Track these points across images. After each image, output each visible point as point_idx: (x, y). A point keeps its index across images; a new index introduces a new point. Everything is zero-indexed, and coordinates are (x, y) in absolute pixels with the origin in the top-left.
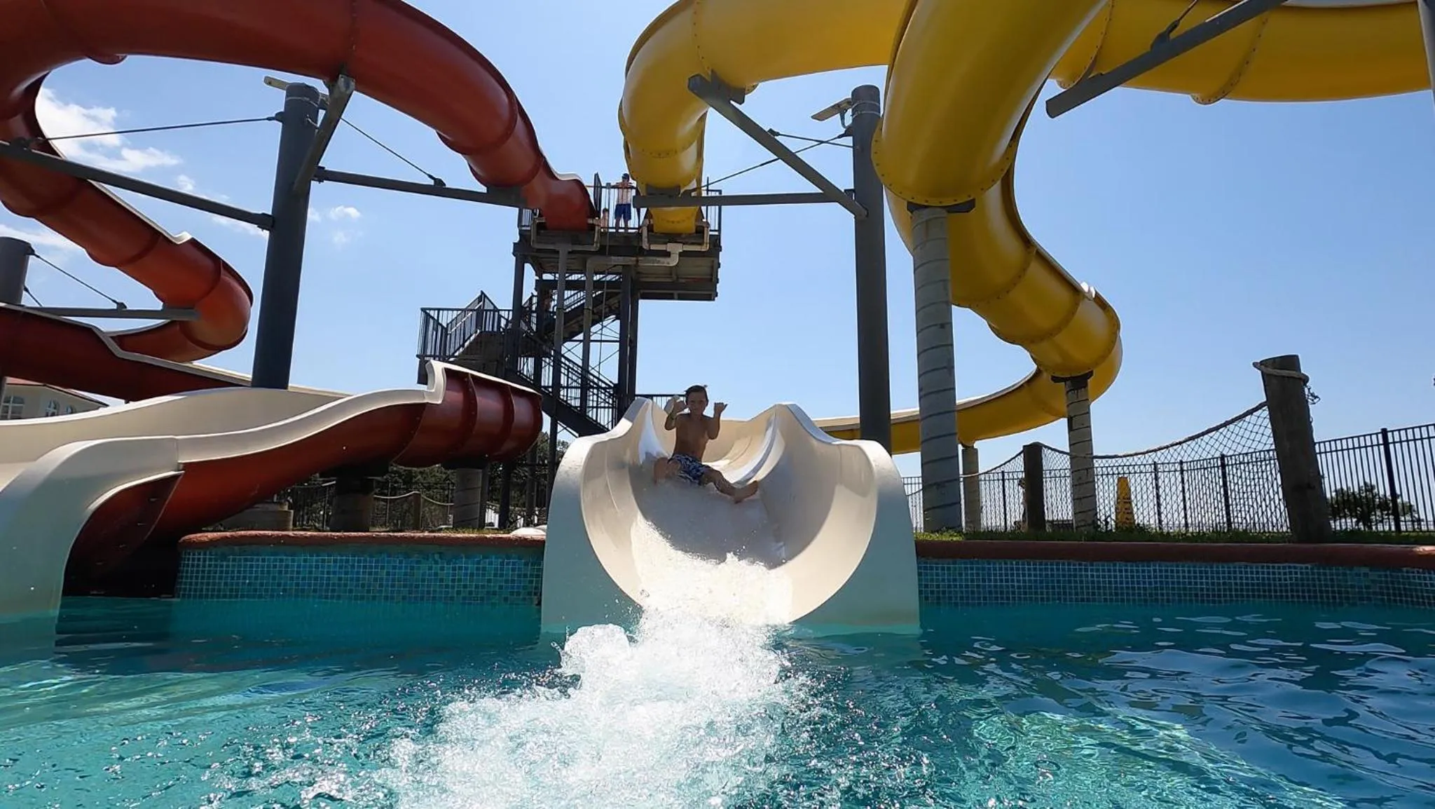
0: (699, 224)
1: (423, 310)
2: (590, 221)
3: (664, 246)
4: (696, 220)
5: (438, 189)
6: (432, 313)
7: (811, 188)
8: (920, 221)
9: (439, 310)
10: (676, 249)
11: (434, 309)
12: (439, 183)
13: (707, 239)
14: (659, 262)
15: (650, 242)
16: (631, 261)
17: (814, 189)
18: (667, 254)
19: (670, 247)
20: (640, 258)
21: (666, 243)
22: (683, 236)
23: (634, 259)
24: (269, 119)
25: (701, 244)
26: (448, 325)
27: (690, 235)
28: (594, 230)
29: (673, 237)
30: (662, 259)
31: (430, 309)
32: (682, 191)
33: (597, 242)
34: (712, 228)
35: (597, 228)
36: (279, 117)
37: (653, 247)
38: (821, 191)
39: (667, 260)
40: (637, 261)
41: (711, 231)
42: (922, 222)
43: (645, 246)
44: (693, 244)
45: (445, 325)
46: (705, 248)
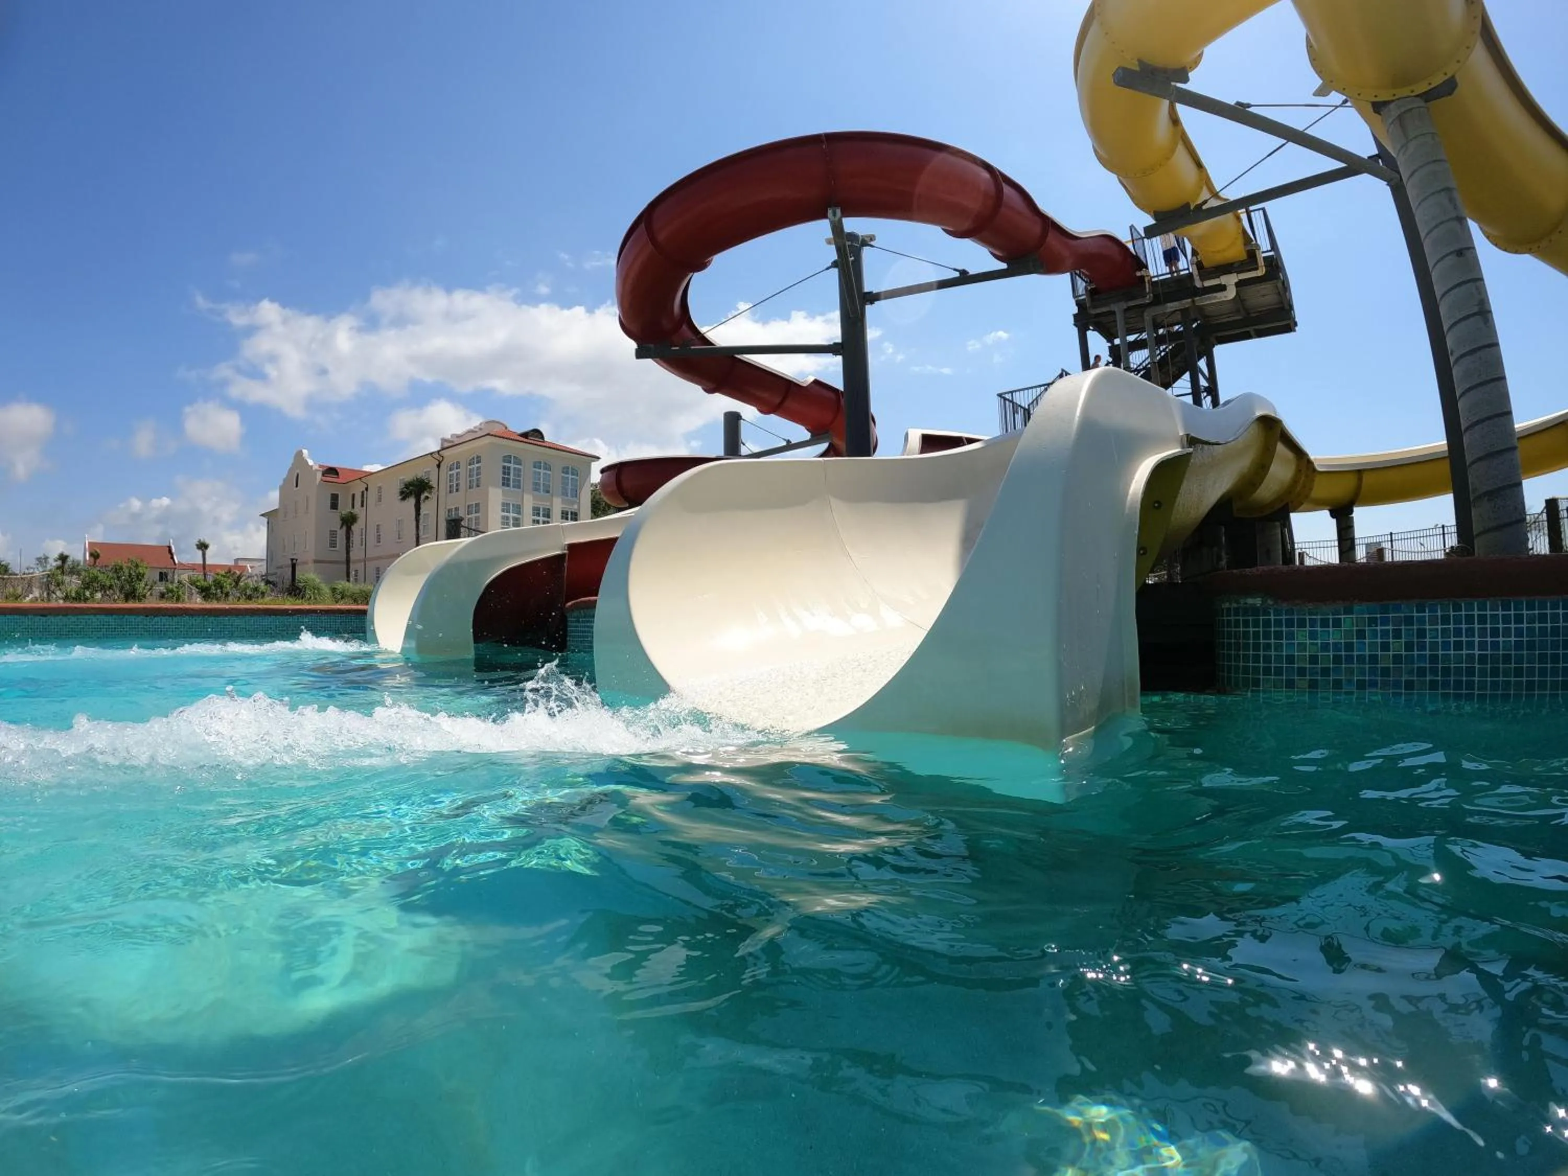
0: (1249, 248)
1: (1000, 395)
2: (1138, 274)
3: (1218, 279)
4: (1245, 244)
5: (964, 278)
6: (1007, 396)
7: (1333, 164)
8: (1390, 120)
9: (1012, 392)
10: (1230, 280)
11: (1008, 393)
12: (963, 273)
13: (1261, 262)
14: (1215, 297)
15: (1203, 279)
16: (1187, 303)
17: (1339, 165)
18: (1222, 288)
19: (1224, 280)
20: (1196, 299)
21: (1219, 277)
22: (1236, 265)
23: (1189, 300)
24: (827, 269)
25: (1256, 269)
26: (1029, 405)
27: (1242, 263)
28: (1144, 282)
29: (1227, 268)
30: (1219, 295)
31: (1005, 393)
32: (1192, 208)
33: (1149, 293)
34: (1265, 250)
35: (1146, 279)
36: (835, 264)
37: (1208, 283)
38: (1343, 165)
39: (1225, 293)
40: (1193, 301)
41: (1264, 252)
42: (1394, 120)
43: (1198, 284)
44: (1249, 270)
45: (1027, 407)
46: (1261, 272)
